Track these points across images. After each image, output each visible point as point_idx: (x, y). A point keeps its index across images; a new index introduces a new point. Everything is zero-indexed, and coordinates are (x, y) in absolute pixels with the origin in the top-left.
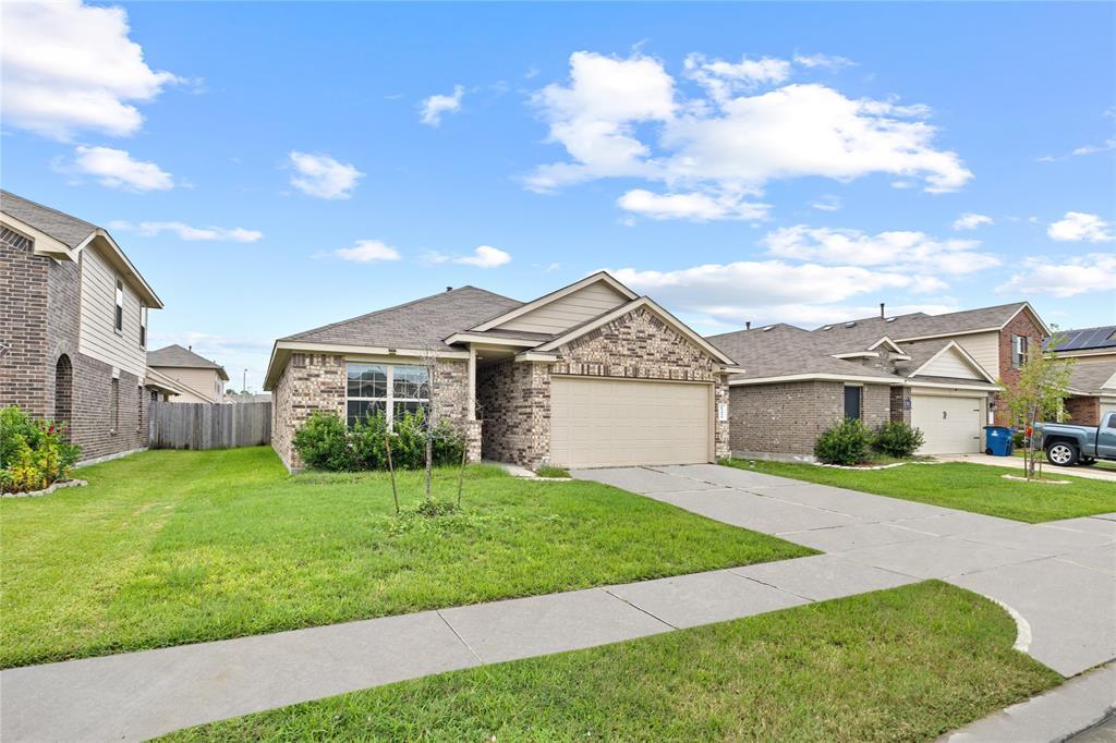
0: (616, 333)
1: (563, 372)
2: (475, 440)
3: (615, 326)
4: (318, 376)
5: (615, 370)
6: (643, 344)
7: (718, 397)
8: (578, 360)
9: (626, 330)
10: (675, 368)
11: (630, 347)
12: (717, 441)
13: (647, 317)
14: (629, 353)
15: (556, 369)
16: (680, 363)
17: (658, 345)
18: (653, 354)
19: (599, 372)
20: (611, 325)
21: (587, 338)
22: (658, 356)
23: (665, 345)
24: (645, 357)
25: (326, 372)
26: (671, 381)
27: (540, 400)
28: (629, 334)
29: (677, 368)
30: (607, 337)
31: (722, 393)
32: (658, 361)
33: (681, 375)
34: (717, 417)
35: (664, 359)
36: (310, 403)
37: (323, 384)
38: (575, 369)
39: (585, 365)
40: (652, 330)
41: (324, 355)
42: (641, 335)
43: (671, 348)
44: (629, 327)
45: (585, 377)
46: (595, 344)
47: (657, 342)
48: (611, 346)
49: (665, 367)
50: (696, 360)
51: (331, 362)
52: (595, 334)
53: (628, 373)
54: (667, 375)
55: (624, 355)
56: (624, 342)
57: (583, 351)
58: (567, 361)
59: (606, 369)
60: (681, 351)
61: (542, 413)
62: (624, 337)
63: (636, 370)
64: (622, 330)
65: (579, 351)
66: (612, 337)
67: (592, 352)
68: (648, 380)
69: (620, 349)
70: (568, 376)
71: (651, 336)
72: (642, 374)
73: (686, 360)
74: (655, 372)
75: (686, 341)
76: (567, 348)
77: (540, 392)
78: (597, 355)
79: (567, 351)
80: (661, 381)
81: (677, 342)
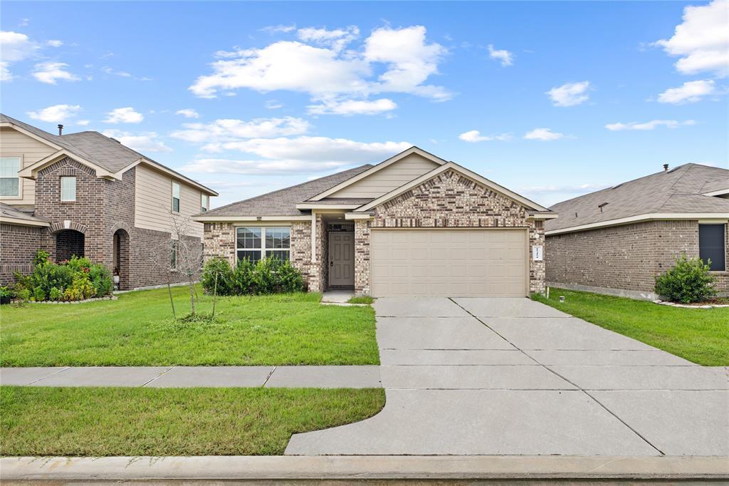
0: (427, 193)
1: (380, 225)
2: (314, 276)
3: (425, 188)
4: (218, 236)
5: (424, 223)
6: (452, 200)
7: (532, 240)
8: (392, 216)
9: (436, 190)
10: (484, 217)
11: (439, 203)
12: (532, 278)
13: (455, 178)
14: (438, 208)
15: (374, 224)
16: (489, 212)
17: (468, 198)
18: (462, 208)
19: (411, 224)
20: (422, 187)
21: (400, 199)
22: (467, 209)
23: (473, 199)
24: (455, 210)
25: (223, 234)
26: (481, 228)
27: (361, 247)
28: (438, 193)
29: (487, 217)
30: (418, 197)
31: (537, 236)
32: (467, 213)
33: (491, 223)
34: (531, 257)
35: (474, 211)
36: (214, 253)
37: (221, 241)
38: (390, 223)
39: (399, 220)
40: (461, 187)
41: (221, 223)
42: (450, 193)
43: (480, 201)
44: (439, 188)
45: (399, 228)
46: (406, 203)
47: (466, 197)
48: (422, 203)
49: (475, 217)
50: (507, 209)
51: (225, 226)
52: (406, 195)
53: (438, 224)
54: (476, 224)
55: (434, 210)
56: (434, 200)
57: (398, 209)
58: (384, 218)
59: (418, 221)
60: (490, 203)
61: (363, 257)
62: (434, 195)
63: (446, 221)
64: (433, 190)
65: (393, 209)
66: (423, 197)
67: (405, 209)
68: (457, 228)
69: (430, 205)
70: (384, 228)
71: (459, 193)
72: (451, 223)
73: (496, 211)
74: (464, 221)
75: (496, 194)
76: (383, 208)
77: (361, 241)
78: (409, 212)
79: (383, 210)
80: (470, 228)
81: (487, 196)
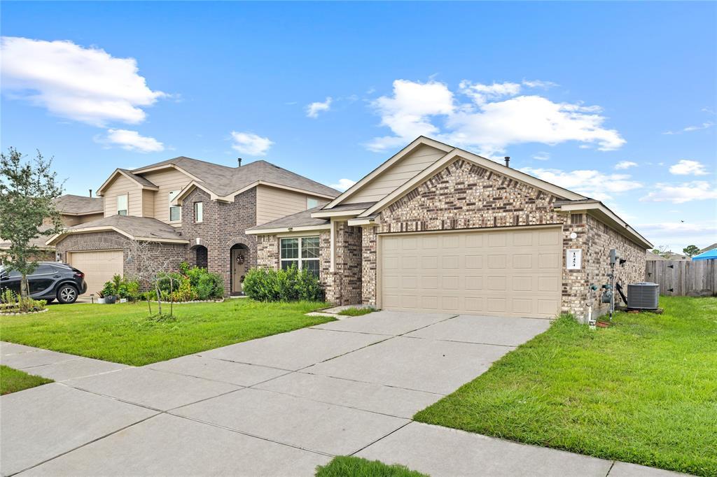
0: (434, 189)
1: (385, 231)
2: (330, 286)
3: (432, 184)
4: (266, 247)
5: (431, 225)
6: (462, 195)
7: (566, 241)
8: (398, 220)
9: (444, 185)
10: (501, 214)
11: (448, 200)
12: (565, 293)
13: (466, 168)
14: (446, 206)
15: (379, 230)
16: (508, 207)
17: (480, 193)
18: (474, 204)
19: (417, 228)
20: (429, 183)
21: (405, 200)
22: (480, 205)
23: (488, 192)
24: (465, 208)
25: (270, 245)
26: (497, 228)
27: (368, 255)
28: (447, 188)
29: (504, 214)
30: (424, 195)
31: (573, 236)
32: (479, 210)
33: (509, 221)
34: (564, 264)
35: (488, 207)
36: (264, 263)
37: (269, 252)
38: (395, 227)
39: (404, 224)
40: (473, 179)
41: (269, 235)
42: (459, 187)
43: (496, 193)
44: (447, 182)
45: (405, 233)
46: (413, 203)
47: (480, 189)
48: (428, 203)
49: (489, 215)
50: (531, 201)
51: (271, 238)
52: (412, 193)
53: (445, 226)
54: (491, 223)
55: (441, 210)
56: (441, 197)
57: (403, 212)
58: (389, 222)
59: (423, 224)
60: (509, 195)
61: (369, 266)
62: (442, 192)
63: (454, 222)
64: (440, 186)
65: (399, 212)
66: (430, 195)
67: (411, 211)
68: (468, 230)
69: (437, 204)
70: (390, 234)
71: (471, 186)
72: (461, 224)
73: (517, 204)
74: (476, 220)
75: (516, 183)
76: (389, 211)
77: (368, 249)
78: (415, 213)
79: (388, 213)
80: (483, 229)
81: (505, 186)
